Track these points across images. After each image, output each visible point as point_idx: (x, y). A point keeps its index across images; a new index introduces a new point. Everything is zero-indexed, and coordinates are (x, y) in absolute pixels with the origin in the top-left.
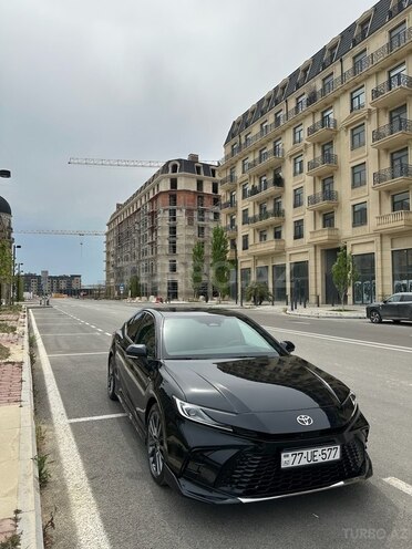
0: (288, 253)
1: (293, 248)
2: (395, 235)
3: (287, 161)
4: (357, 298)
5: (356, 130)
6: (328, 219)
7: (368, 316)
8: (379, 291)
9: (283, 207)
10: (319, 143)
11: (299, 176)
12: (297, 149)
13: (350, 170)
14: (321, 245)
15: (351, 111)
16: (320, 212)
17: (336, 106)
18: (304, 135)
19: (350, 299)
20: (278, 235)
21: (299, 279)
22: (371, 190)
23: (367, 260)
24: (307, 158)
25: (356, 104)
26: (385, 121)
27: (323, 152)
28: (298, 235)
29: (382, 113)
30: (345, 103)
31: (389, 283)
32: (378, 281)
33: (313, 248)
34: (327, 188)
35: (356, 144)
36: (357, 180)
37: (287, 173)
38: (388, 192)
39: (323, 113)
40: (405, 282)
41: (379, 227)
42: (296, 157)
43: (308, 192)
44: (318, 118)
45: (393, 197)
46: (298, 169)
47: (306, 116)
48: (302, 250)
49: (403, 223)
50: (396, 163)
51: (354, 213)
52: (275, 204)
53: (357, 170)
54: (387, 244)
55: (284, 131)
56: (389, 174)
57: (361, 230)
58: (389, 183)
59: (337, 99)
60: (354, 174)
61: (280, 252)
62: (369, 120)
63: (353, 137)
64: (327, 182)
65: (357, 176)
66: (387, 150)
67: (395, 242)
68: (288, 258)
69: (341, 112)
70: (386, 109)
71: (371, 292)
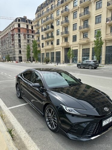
0: (55, 49)
1: (57, 48)
2: (84, 45)
3: (55, 21)
4: (73, 61)
5: (75, 13)
6: (66, 39)
7: (77, 67)
8: (78, 60)
9: (54, 35)
10: (64, 16)
11: (58, 26)
12: (58, 17)
13: (73, 25)
14: (64, 47)
15: (74, 7)
16: (64, 37)
17: (69, 5)
18: (60, 13)
19: (71, 62)
20: (52, 44)
21: (58, 56)
22: (78, 31)
23: (76, 51)
24: (61, 20)
25: (75, 5)
26: (83, 11)
27: (65, 19)
28: (58, 44)
29: (82, 8)
30: (72, 3)
31: (81, 57)
32: (78, 57)
33: (62, 48)
34: (66, 30)
35: (74, 17)
36: (74, 28)
37: (55, 24)
38: (82, 32)
39: (65, 7)
40: (85, 57)
41: (80, 42)
42: (57, 20)
43: (61, 31)
44: (64, 8)
45: (84, 34)
46: (58, 24)
47: (60, 7)
48: (59, 48)
49: (86, 41)
50: (85, 24)
51: (73, 38)
52: (51, 34)
53: (74, 25)
54: (81, 47)
55: (54, 11)
56: (83, 27)
57: (75, 43)
58: (83, 30)
59: (69, 2)
60: (73, 26)
61: (53, 49)
62: (78, 10)
63: (74, 15)
64: (66, 28)
65: (74, 27)
66: (83, 20)
67: (83, 46)
68: (55, 50)
69: (70, 7)
70: (83, 7)
71: (76, 60)
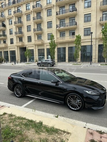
0: (9, 48)
1: (10, 47)
2: (38, 45)
3: (7, 20)
4: (30, 60)
6: (21, 39)
8: (35, 59)
9: (6, 34)
10: (17, 17)
11: (11, 25)
12: (10, 17)
13: (27, 26)
14: (19, 46)
15: (26, 10)
16: (18, 37)
17: (22, 7)
18: (12, 13)
19: (28, 61)
20: (5, 42)
21: (13, 56)
22: (33, 33)
23: (32, 50)
24: (13, 20)
25: (28, 8)
26: (35, 15)
27: (18, 20)
28: (12, 43)
29: (35, 13)
30: (24, 6)
31: (37, 57)
32: (35, 56)
33: (16, 47)
34: (20, 30)
35: (28, 19)
36: (29, 30)
37: (7, 23)
38: (37, 34)
39: (18, 8)
40: (41, 57)
41: (35, 43)
42: (10, 19)
43: (14, 31)
44: (16, 9)
45: (38, 35)
46: (10, 23)
47: (12, 7)
48: (14, 47)
49: (41, 42)
50: (38, 27)
51: (28, 38)
52: (3, 32)
53: (28, 27)
54: (37, 47)
55: (5, 10)
56: (37, 30)
57: (30, 43)
58: (37, 32)
59: (22, 5)
60: (27, 28)
61: (6, 47)
62: (31, 14)
63: (27, 17)
64: (20, 29)
65: (28, 28)
66: (36, 23)
67: (38, 47)
68: (9, 49)
69: (23, 9)
70: (36, 12)
71: (33, 59)
